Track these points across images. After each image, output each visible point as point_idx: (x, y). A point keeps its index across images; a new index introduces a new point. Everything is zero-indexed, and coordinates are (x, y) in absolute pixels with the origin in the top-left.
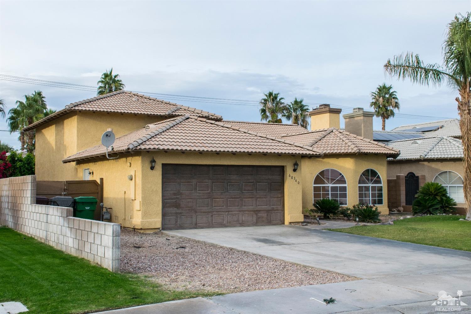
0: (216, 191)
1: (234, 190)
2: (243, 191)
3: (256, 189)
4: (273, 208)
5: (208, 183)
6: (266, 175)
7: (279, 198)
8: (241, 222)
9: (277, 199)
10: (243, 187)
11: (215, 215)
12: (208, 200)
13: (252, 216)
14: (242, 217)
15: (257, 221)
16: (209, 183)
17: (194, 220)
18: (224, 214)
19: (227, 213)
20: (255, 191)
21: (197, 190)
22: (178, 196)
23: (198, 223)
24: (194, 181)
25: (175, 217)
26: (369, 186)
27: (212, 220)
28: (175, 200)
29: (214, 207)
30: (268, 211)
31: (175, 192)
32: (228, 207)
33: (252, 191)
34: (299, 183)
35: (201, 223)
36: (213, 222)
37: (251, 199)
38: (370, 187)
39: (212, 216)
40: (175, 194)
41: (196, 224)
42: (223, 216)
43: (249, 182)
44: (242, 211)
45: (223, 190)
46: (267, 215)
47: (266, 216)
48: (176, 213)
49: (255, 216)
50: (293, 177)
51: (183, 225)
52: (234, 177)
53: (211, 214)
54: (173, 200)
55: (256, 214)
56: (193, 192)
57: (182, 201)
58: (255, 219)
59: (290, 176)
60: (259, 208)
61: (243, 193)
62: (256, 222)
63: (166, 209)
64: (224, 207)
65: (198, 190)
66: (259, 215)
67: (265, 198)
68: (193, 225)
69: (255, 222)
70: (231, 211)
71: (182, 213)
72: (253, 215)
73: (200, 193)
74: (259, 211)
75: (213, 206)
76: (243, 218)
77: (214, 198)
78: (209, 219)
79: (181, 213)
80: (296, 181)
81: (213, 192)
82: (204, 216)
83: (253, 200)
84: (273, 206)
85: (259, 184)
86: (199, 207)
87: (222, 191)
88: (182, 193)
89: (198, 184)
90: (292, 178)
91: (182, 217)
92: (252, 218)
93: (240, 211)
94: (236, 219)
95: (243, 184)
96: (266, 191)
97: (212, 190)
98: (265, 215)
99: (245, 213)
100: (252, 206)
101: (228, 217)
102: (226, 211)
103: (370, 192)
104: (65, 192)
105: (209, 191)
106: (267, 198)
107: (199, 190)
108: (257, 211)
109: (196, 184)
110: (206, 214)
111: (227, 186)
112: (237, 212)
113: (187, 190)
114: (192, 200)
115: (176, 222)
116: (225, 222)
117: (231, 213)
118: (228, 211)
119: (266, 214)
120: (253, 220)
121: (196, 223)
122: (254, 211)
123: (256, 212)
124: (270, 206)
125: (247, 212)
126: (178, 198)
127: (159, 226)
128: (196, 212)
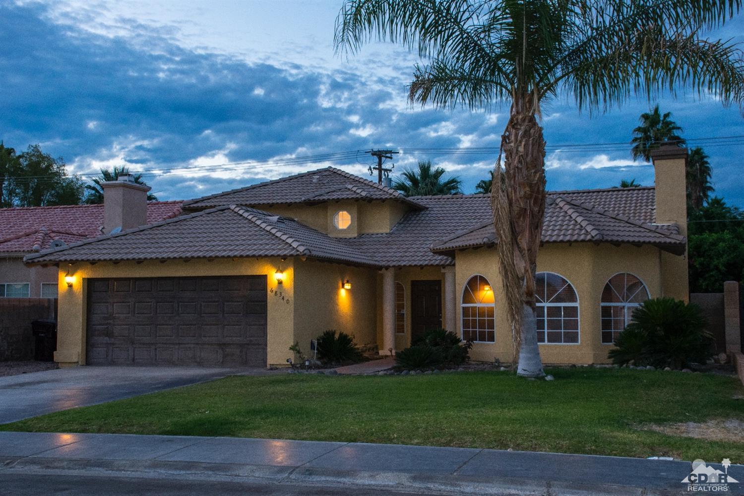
0: (161, 315)
1: (188, 314)
2: (203, 315)
3: (223, 312)
4: (251, 341)
5: (150, 304)
6: (240, 290)
7: (261, 325)
8: (198, 360)
9: (257, 327)
10: (203, 308)
11: (160, 348)
12: (151, 328)
15: (223, 359)
16: (152, 304)
17: (131, 353)
18: (173, 348)
19: (177, 347)
20: (221, 315)
21: (135, 312)
22: (109, 321)
23: (137, 359)
24: (131, 301)
25: (106, 349)
27: (156, 355)
28: (106, 327)
30: (242, 346)
31: (106, 315)
32: (180, 338)
33: (216, 315)
34: (288, 301)
35: (141, 359)
36: (157, 358)
37: (214, 327)
39: (156, 349)
40: (105, 318)
41: (133, 360)
42: (172, 351)
43: (213, 302)
44: (200, 344)
45: (172, 314)
46: (241, 352)
47: (239, 353)
48: (107, 343)
49: (221, 352)
50: (278, 293)
51: (115, 360)
52: (188, 295)
53: (153, 347)
54: (104, 327)
55: (223, 349)
56: (130, 315)
57: (115, 328)
58: (220, 357)
59: (272, 291)
60: (227, 340)
62: (223, 362)
63: (95, 338)
64: (173, 337)
66: (228, 350)
67: (237, 325)
68: (129, 360)
69: (221, 361)
70: (185, 344)
71: (116, 343)
72: (217, 351)
73: (138, 317)
74: (228, 345)
75: (158, 335)
76: (202, 354)
77: (159, 325)
78: (152, 354)
79: (113, 344)
80: (283, 299)
81: (158, 315)
82: (145, 349)
83: (218, 329)
84: (250, 338)
86: (137, 336)
87: (170, 315)
88: (115, 316)
89: (137, 304)
90: (276, 294)
91: (115, 349)
92: (216, 354)
93: (197, 344)
94: (190, 356)
95: (203, 304)
96: (240, 315)
97: (156, 311)
98: (237, 351)
99: (205, 347)
100: (217, 337)
101: (180, 352)
102: (176, 344)
105: (152, 315)
106: (240, 325)
107: (138, 314)
109: (135, 304)
110: (148, 346)
111: (178, 307)
112: (192, 346)
113: (122, 314)
114: (128, 326)
115: (107, 356)
116: (174, 359)
117: (182, 346)
118: (179, 344)
119: (239, 350)
120: (218, 358)
121: (134, 358)
122: (220, 344)
123: (223, 345)
124: (246, 337)
125: (207, 346)
126: (110, 324)
127: (76, 360)
128: (133, 343)
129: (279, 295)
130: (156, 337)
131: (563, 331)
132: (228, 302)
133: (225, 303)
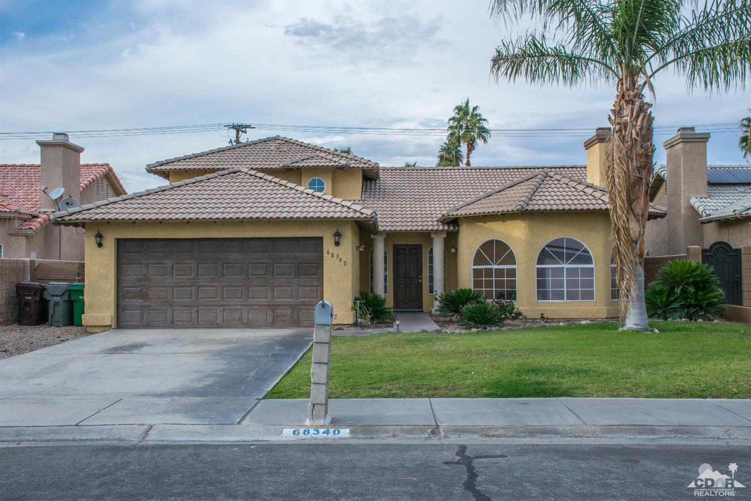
0: (203, 277)
1: (233, 275)
2: (250, 276)
3: (273, 273)
4: (304, 302)
5: (191, 265)
6: (291, 252)
7: (315, 286)
8: (245, 321)
9: (310, 288)
10: (250, 269)
11: (202, 310)
12: (192, 289)
13: (265, 313)
14: (248, 314)
15: (273, 320)
16: (193, 265)
17: (169, 315)
18: (217, 310)
19: (221, 308)
20: (271, 276)
21: (173, 274)
22: (144, 283)
23: (176, 321)
24: (169, 263)
25: (140, 311)
26: (563, 268)
27: (198, 316)
28: (140, 289)
29: (201, 298)
30: (292, 306)
31: (140, 277)
32: (225, 300)
33: (265, 276)
34: (345, 263)
35: (181, 321)
36: (200, 320)
37: (263, 288)
38: (565, 269)
39: (198, 311)
40: (139, 280)
41: (172, 322)
42: (216, 312)
43: (261, 263)
44: (248, 305)
45: (216, 275)
46: (293, 312)
47: (290, 314)
48: (142, 306)
49: (270, 313)
50: (335, 255)
51: (151, 323)
52: (234, 256)
53: (196, 309)
54: (137, 289)
55: (273, 311)
56: (168, 276)
57: (151, 290)
58: (270, 318)
59: (328, 253)
60: (279, 301)
61: (249, 278)
62: (273, 323)
63: (127, 300)
64: (218, 299)
65: (175, 274)
66: (279, 311)
67: (289, 286)
68: (167, 323)
69: (271, 321)
70: (230, 305)
71: (152, 306)
72: (267, 312)
73: (177, 279)
74: (279, 306)
76: (250, 316)
77: (201, 286)
78: (193, 317)
79: (149, 306)
80: (340, 260)
81: (199, 277)
82: (185, 311)
83: (267, 289)
84: (303, 300)
85: (278, 265)
86: (176, 298)
87: (214, 277)
88: (150, 278)
89: (175, 265)
90: (333, 256)
91: (151, 311)
92: (265, 316)
93: (245, 305)
94: (237, 317)
95: (250, 265)
96: (291, 276)
97: (198, 274)
98: (288, 312)
99: (252, 308)
100: (266, 298)
101: (223, 314)
102: (221, 306)
103: (565, 279)
104: (79, 277)
105: (193, 276)
106: (292, 286)
107: (177, 275)
108: (274, 305)
109: (173, 266)
110: (189, 308)
111: (223, 268)
112: (239, 307)
113: (158, 275)
114: (165, 288)
115: (142, 318)
116: (218, 321)
117: (227, 308)
118: (224, 305)
119: (291, 311)
120: (267, 319)
121: (173, 320)
122: (269, 306)
123: (273, 307)
124: (298, 298)
125: (256, 307)
126: (143, 286)
127: (108, 323)
128: (172, 306)
129: (336, 257)
130: (198, 299)
131: (580, 289)
132: (277, 263)
133: (275, 265)
